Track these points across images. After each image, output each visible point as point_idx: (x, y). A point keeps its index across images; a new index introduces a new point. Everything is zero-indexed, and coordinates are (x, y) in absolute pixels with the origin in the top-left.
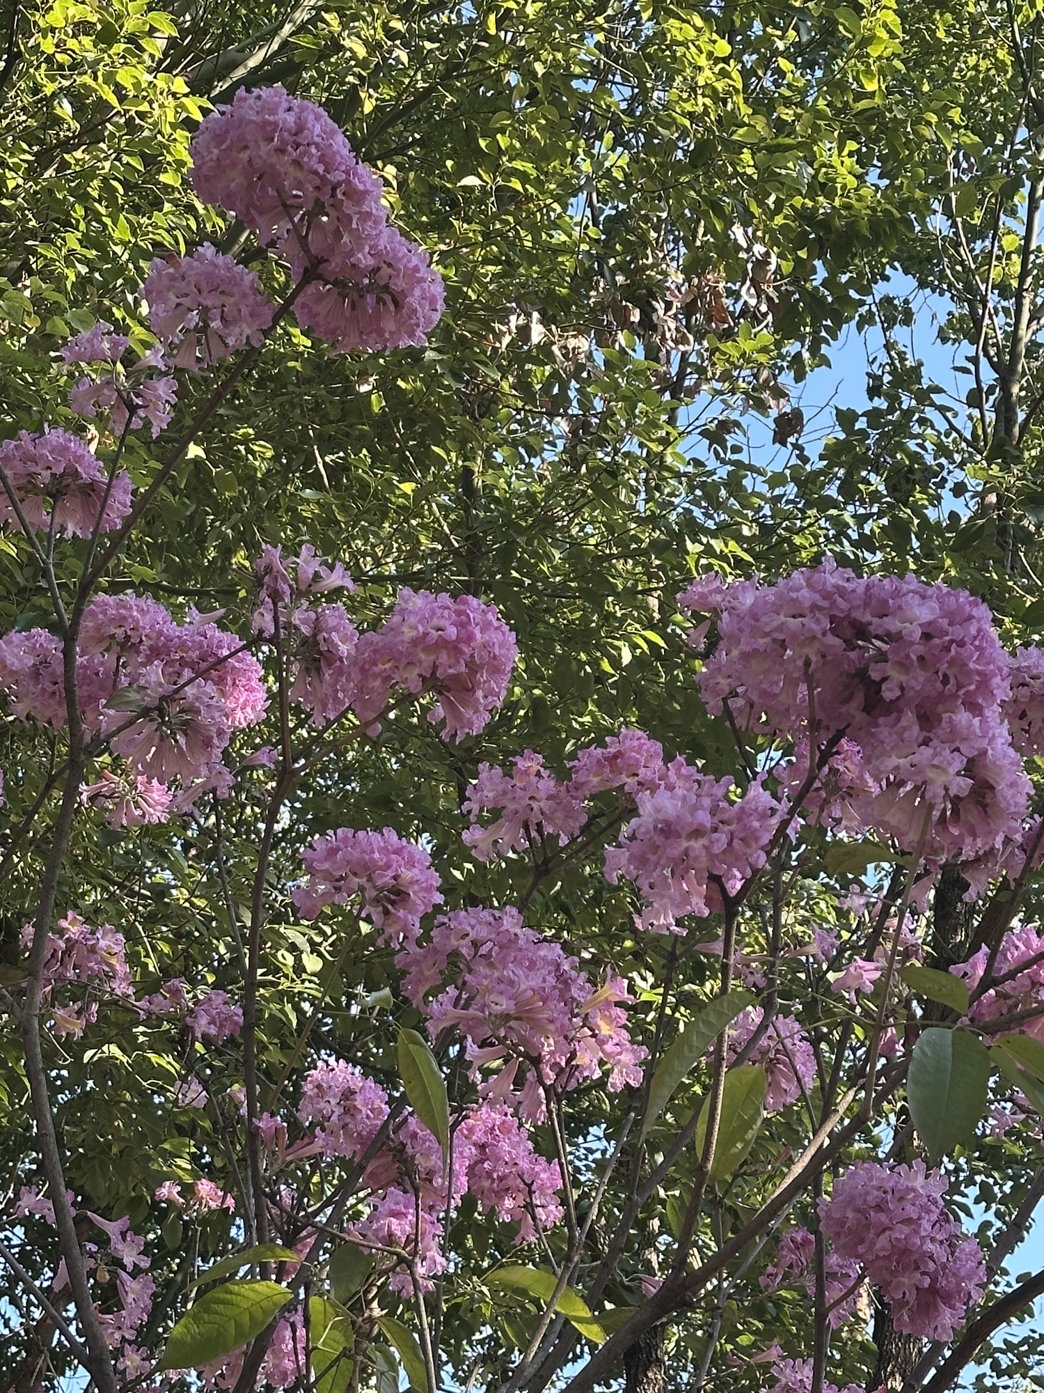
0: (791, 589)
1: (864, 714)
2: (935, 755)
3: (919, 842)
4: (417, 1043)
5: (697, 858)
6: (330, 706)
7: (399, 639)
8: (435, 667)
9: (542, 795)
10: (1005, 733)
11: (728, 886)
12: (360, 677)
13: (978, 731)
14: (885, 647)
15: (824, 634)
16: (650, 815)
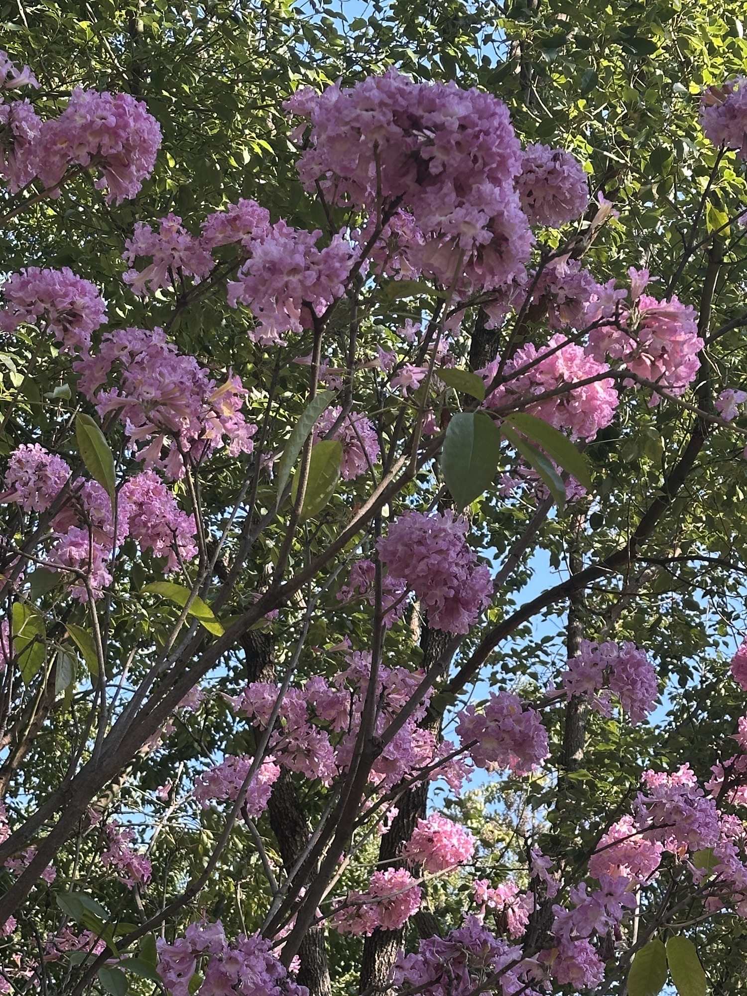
0: (365, 90)
1: (417, 185)
2: (467, 214)
3: (454, 279)
4: (90, 424)
5: (294, 289)
6: (22, 178)
7: (72, 125)
8: (100, 147)
9: (182, 247)
10: (517, 200)
11: (317, 310)
12: (44, 154)
13: (498, 197)
14: (432, 135)
15: (388, 124)
16: (260, 257)
